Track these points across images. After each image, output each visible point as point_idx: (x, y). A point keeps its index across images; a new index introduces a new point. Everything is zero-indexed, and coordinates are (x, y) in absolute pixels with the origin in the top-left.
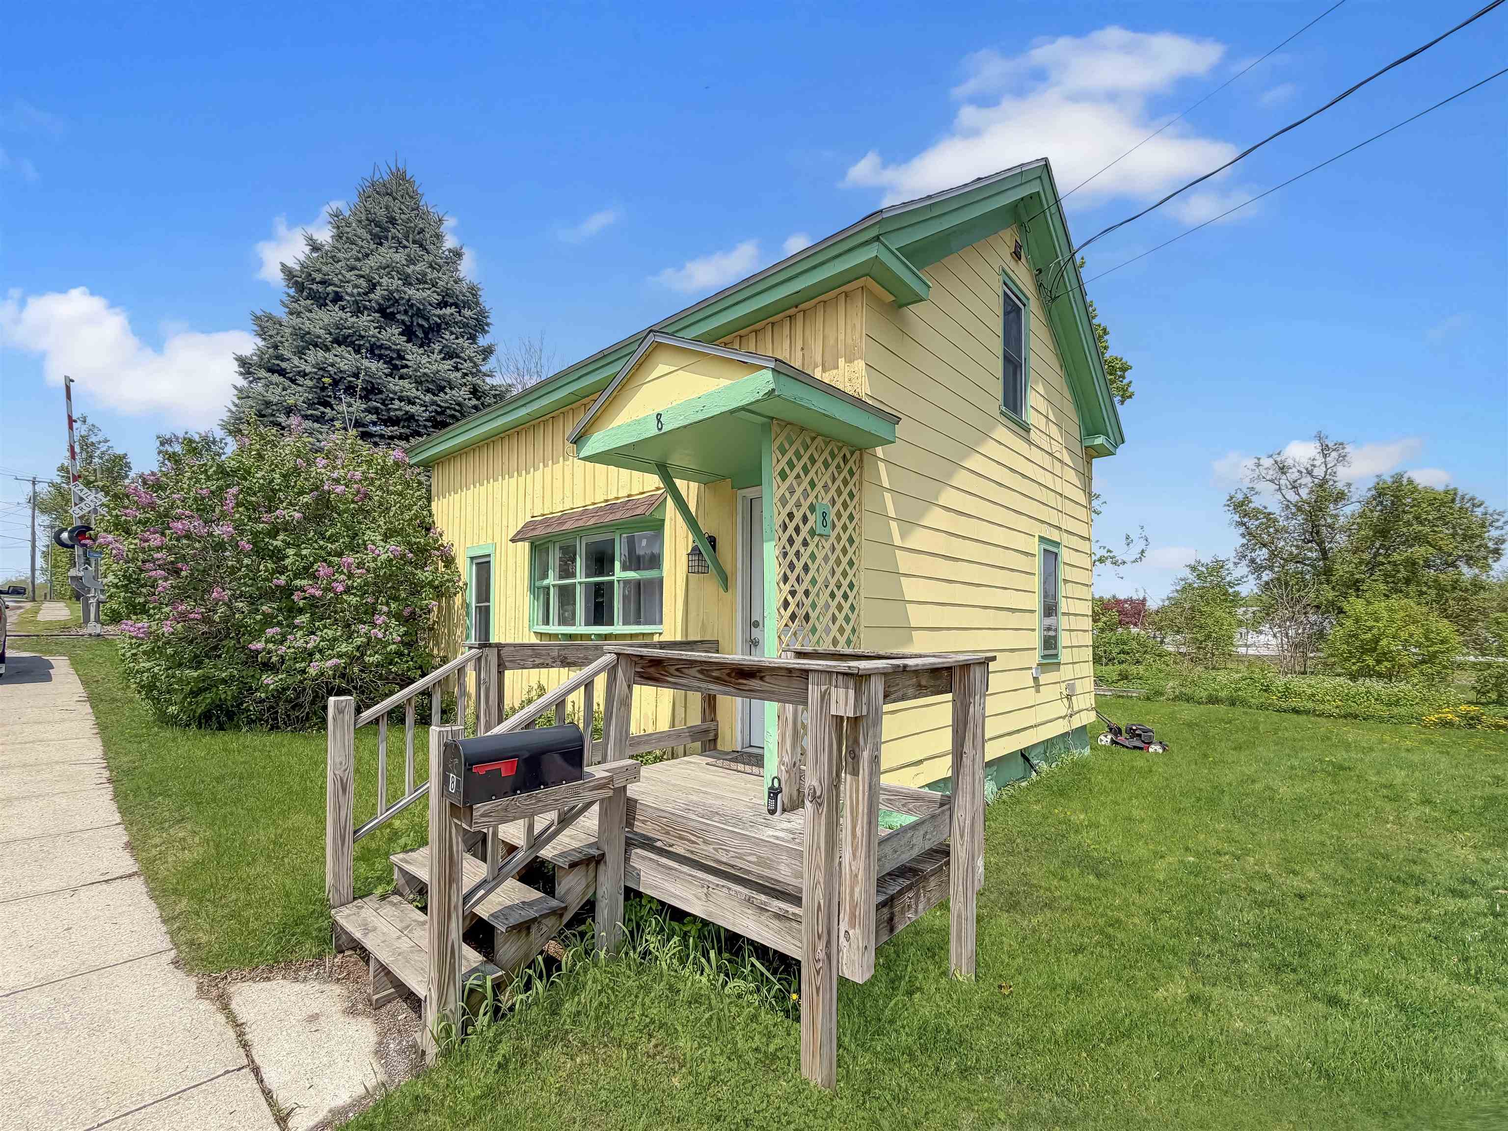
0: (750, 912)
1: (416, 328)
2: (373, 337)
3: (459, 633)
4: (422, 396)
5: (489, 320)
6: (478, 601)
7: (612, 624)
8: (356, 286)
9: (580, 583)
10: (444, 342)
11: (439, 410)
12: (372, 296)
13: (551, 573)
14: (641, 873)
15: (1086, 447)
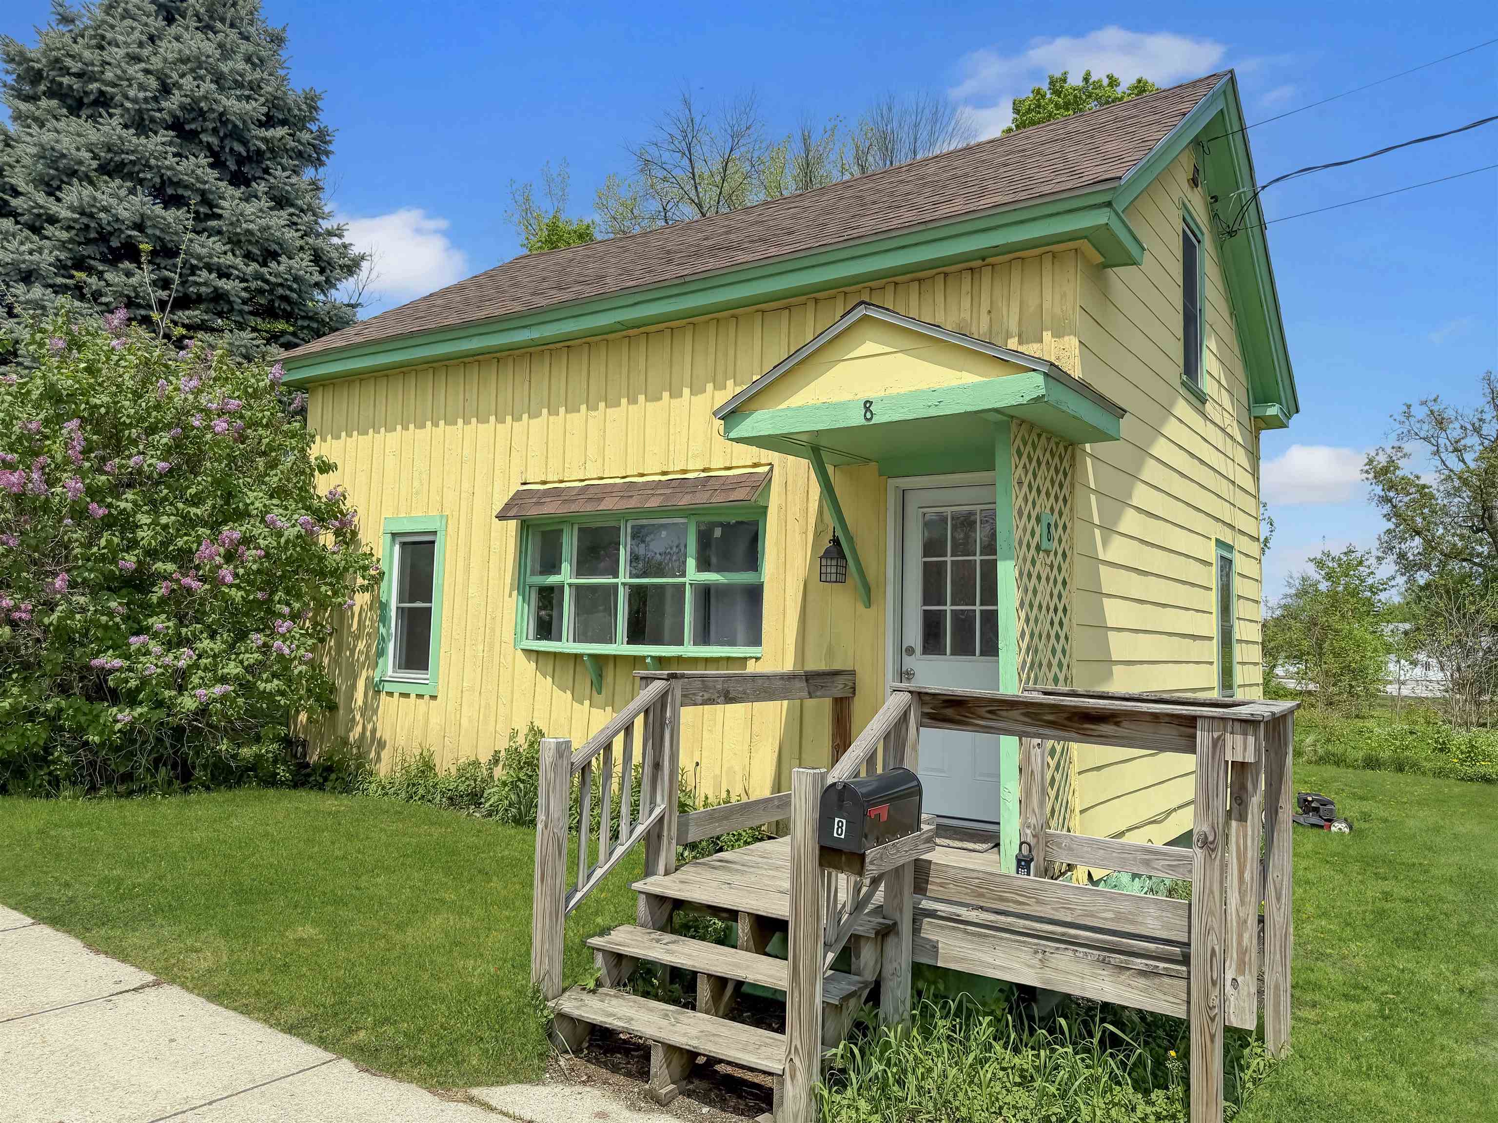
2: (168, 168)
3: (361, 645)
4: (242, 266)
6: (401, 600)
7: (681, 643)
8: (142, 87)
9: (624, 584)
11: (267, 287)
12: (164, 104)
13: (565, 567)
14: (940, 945)
15: (1255, 417)
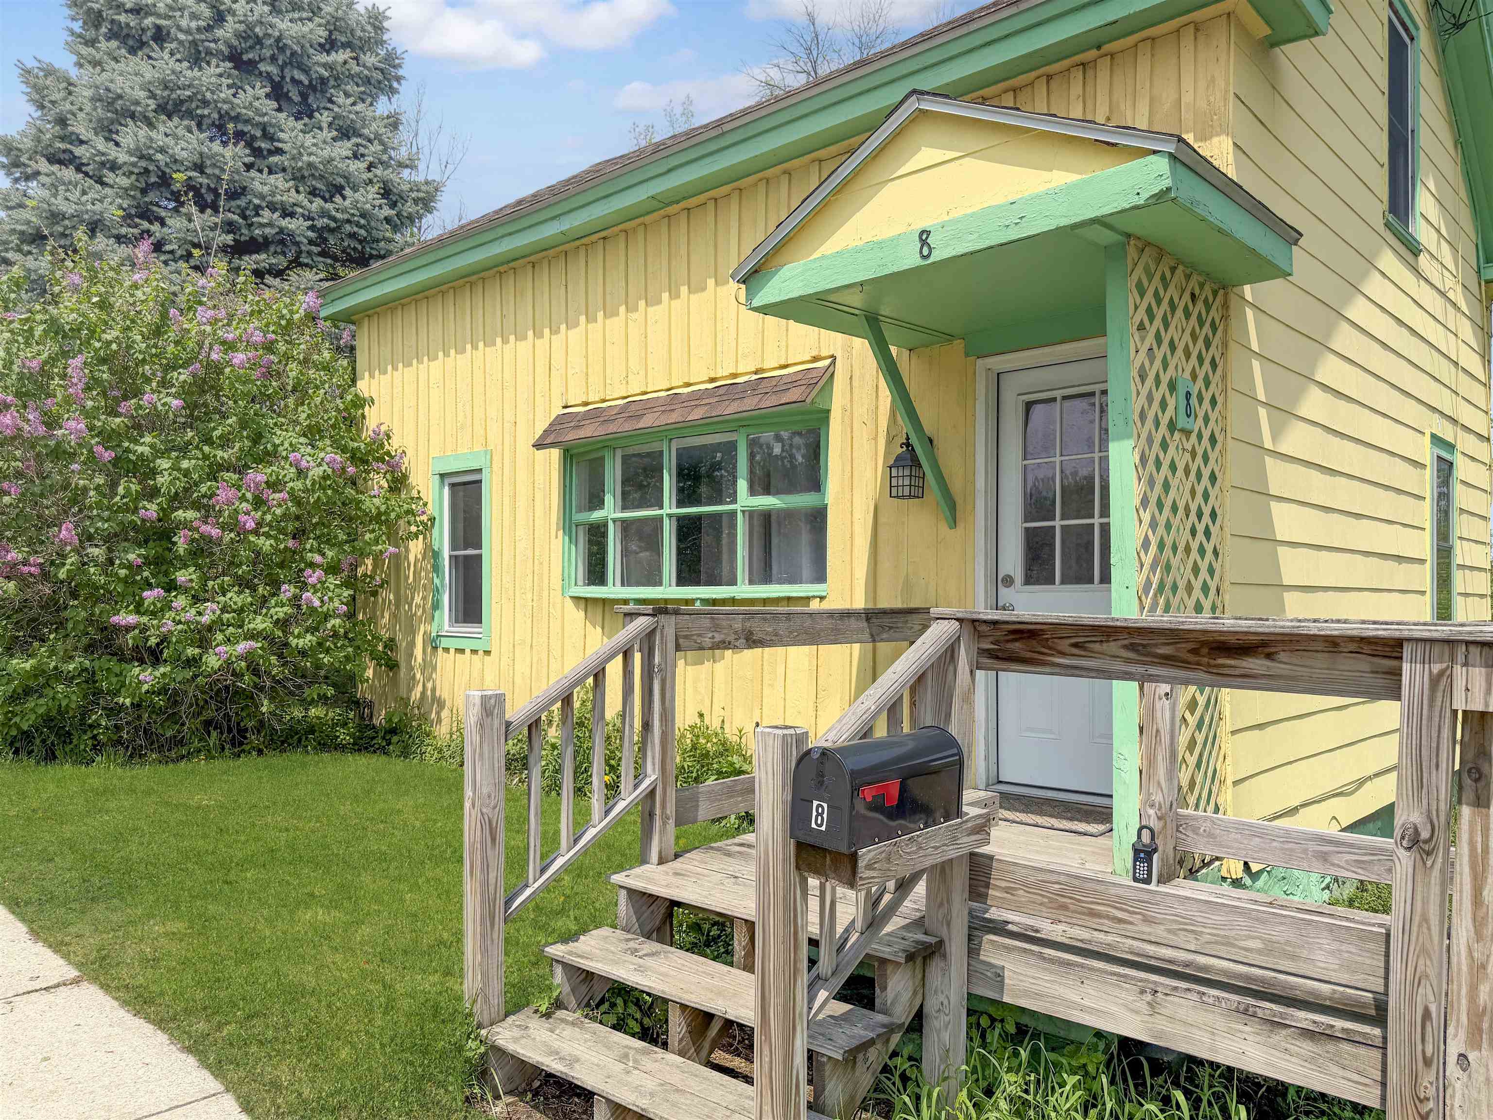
0: (1247, 1029)
1: (288, 86)
2: (225, 102)
3: (418, 599)
4: (306, 203)
5: (401, 72)
6: (454, 546)
7: (733, 582)
8: (194, 16)
9: (670, 516)
10: (336, 109)
11: (333, 225)
12: (219, 33)
13: (609, 499)
14: (1006, 973)
15: (1487, 282)
